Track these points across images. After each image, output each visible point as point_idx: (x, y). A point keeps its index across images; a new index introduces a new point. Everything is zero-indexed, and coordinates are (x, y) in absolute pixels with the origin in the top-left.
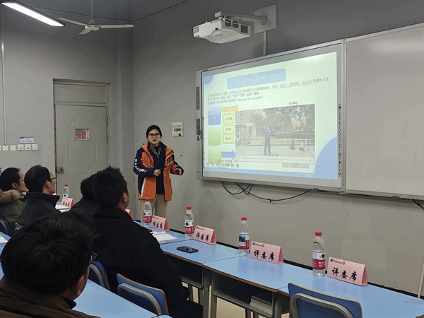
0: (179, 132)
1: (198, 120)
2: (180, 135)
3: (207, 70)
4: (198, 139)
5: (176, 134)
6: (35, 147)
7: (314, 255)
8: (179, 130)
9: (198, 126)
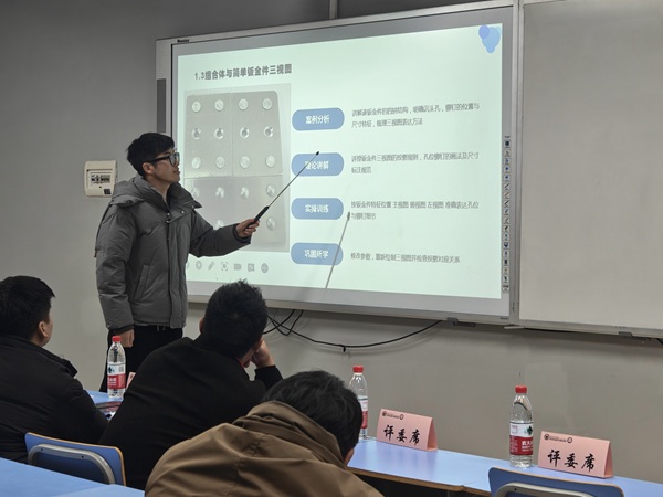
0: (106, 186)
3: (187, 41)
7: (512, 430)
8: (106, 179)
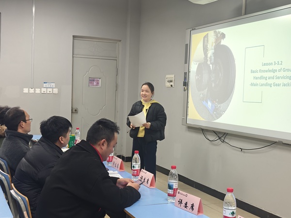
0: (171, 83)
1: (185, 74)
2: (171, 86)
3: (195, 29)
4: (185, 91)
5: (168, 84)
6: (56, 91)
8: (171, 81)
9: (185, 78)
